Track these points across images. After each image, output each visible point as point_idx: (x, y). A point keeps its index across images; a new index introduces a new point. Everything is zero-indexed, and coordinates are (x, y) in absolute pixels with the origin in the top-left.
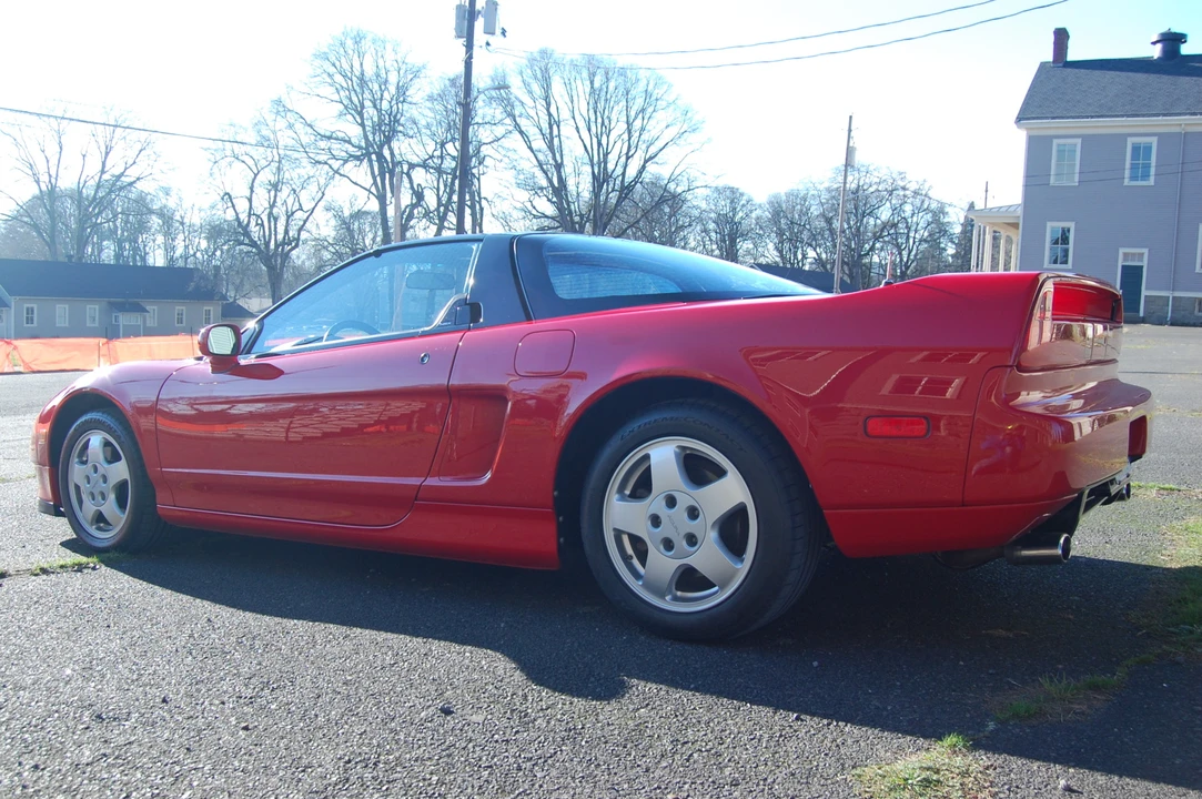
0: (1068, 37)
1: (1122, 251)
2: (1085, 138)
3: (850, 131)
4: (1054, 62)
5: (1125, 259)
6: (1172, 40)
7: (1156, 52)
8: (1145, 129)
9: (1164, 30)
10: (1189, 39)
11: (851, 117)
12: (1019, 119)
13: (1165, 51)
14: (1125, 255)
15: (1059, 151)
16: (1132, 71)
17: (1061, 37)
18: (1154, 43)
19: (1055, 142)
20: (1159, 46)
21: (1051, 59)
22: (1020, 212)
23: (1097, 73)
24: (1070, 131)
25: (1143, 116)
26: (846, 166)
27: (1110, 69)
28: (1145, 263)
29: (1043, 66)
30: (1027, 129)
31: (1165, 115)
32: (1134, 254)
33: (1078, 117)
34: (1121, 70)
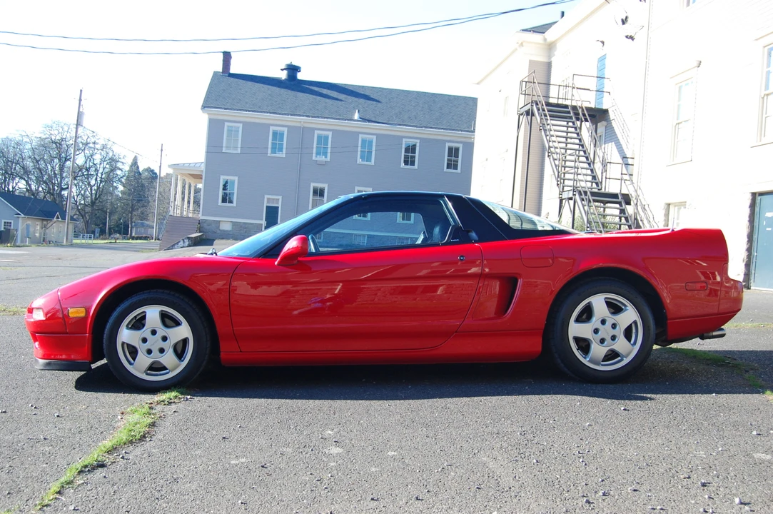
0: (231, 57)
1: (266, 197)
2: (245, 124)
3: (80, 100)
4: (222, 73)
5: (268, 202)
6: (293, 69)
7: (283, 75)
8: (281, 122)
9: (289, 63)
10: (302, 70)
11: (81, 91)
12: (204, 107)
13: (289, 75)
14: (268, 199)
15: (228, 130)
16: (269, 84)
17: (227, 57)
18: (282, 70)
19: (226, 124)
20: (285, 72)
21: (221, 71)
22: (203, 168)
23: (250, 83)
24: (236, 118)
25: (280, 114)
26: (77, 125)
27: (257, 82)
28: (280, 205)
29: (215, 74)
30: (208, 114)
31: (291, 115)
32: (273, 199)
33: (240, 110)
34: (263, 83)
